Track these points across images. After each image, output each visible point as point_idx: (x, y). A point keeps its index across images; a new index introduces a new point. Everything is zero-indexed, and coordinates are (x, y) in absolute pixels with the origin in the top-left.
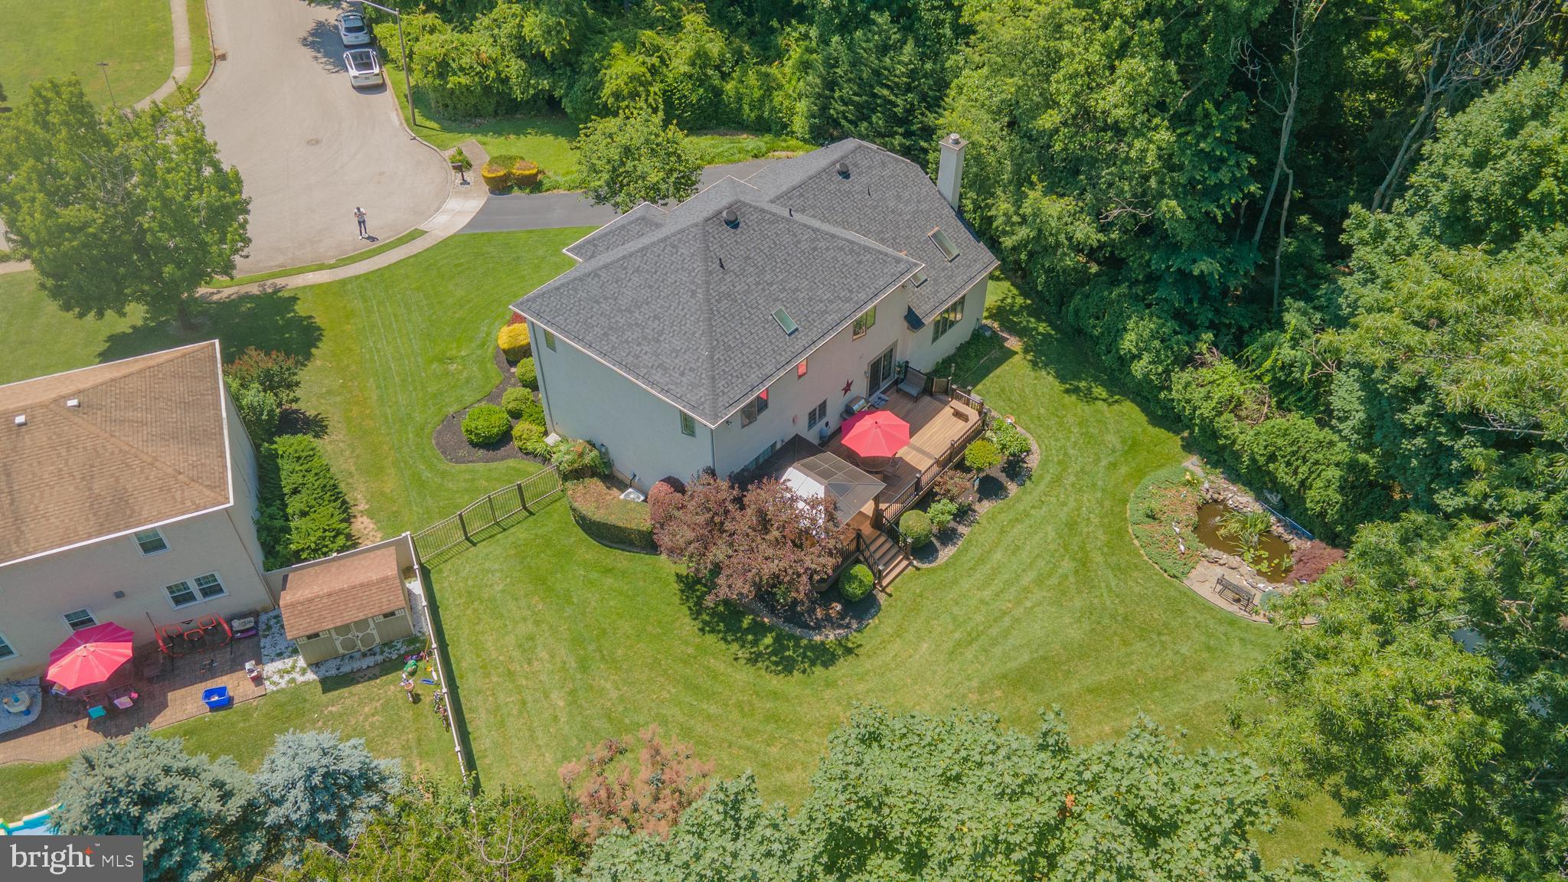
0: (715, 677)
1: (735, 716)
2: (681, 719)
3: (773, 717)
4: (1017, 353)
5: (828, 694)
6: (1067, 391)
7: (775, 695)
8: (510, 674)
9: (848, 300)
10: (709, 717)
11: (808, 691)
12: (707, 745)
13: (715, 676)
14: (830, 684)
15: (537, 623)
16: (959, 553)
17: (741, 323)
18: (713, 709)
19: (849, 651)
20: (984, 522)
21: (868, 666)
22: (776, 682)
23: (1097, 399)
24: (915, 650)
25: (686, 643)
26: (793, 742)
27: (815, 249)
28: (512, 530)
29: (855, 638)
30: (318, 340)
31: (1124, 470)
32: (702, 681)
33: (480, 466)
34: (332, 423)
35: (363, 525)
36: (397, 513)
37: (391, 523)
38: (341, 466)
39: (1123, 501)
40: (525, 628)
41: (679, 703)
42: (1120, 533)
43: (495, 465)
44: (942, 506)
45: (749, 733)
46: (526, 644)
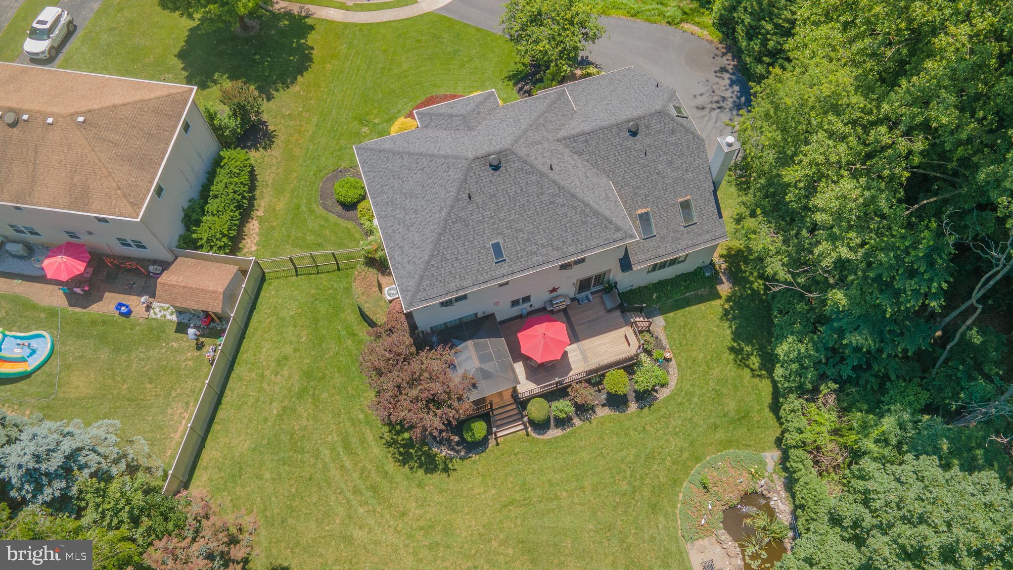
0: (362, 443)
1: (356, 475)
2: (327, 460)
3: (374, 489)
4: (720, 297)
5: (415, 491)
6: (732, 349)
7: (384, 475)
8: (262, 376)
9: (558, 249)
10: (342, 467)
11: (405, 483)
12: (329, 484)
13: (363, 441)
14: (420, 485)
15: (296, 350)
16: (563, 437)
17: (464, 244)
18: (348, 464)
19: (446, 470)
20: (594, 423)
21: (451, 486)
22: (391, 466)
23: (748, 366)
24: (485, 491)
25: (362, 410)
26: (374, 511)
27: (552, 203)
28: (322, 276)
29: (456, 462)
30: (306, 69)
31: (720, 435)
32: (354, 441)
33: (333, 218)
34: (278, 141)
35: (253, 227)
36: (273, 228)
37: (266, 234)
38: (265, 177)
39: (698, 460)
40: (288, 350)
41: (333, 449)
42: (676, 482)
43: (341, 221)
44: (563, 406)
45: (356, 491)
46: (282, 361)
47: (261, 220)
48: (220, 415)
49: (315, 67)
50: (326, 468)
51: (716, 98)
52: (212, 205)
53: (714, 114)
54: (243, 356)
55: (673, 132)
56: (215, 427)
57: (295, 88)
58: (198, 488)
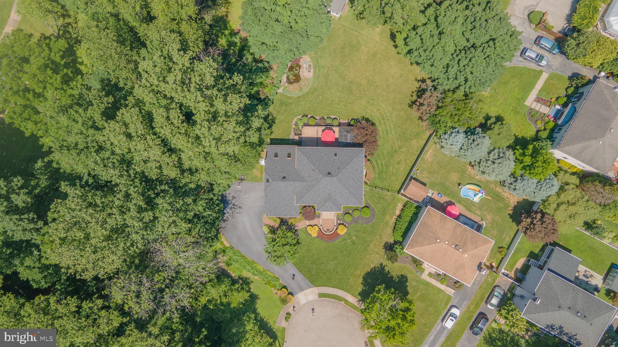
1: (387, 124)
3: (383, 119)
5: (373, 115)
6: (274, 123)
7: (380, 121)
8: (405, 160)
10: (390, 127)
11: (375, 118)
12: (394, 124)
13: (383, 132)
14: (371, 116)
15: (394, 165)
16: (331, 115)
17: (344, 159)
18: (388, 128)
19: (363, 118)
20: (321, 115)
21: (364, 113)
22: (377, 124)
26: (385, 113)
29: (360, 119)
30: (366, 274)
31: (290, 101)
32: (385, 133)
33: (373, 206)
34: (383, 244)
35: (398, 213)
36: (392, 209)
37: (394, 208)
38: (389, 230)
39: (299, 97)
40: (396, 166)
41: (391, 133)
42: (307, 93)
43: (371, 204)
44: (329, 121)
45: (388, 120)
46: (399, 163)
47: (394, 214)
48: (418, 153)
49: (363, 274)
50: (394, 128)
51: (233, 209)
52: (409, 219)
53: (237, 204)
54: (409, 168)
55: (273, 175)
56: (420, 150)
57: (372, 266)
58: (428, 134)
